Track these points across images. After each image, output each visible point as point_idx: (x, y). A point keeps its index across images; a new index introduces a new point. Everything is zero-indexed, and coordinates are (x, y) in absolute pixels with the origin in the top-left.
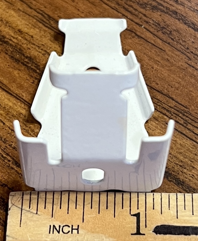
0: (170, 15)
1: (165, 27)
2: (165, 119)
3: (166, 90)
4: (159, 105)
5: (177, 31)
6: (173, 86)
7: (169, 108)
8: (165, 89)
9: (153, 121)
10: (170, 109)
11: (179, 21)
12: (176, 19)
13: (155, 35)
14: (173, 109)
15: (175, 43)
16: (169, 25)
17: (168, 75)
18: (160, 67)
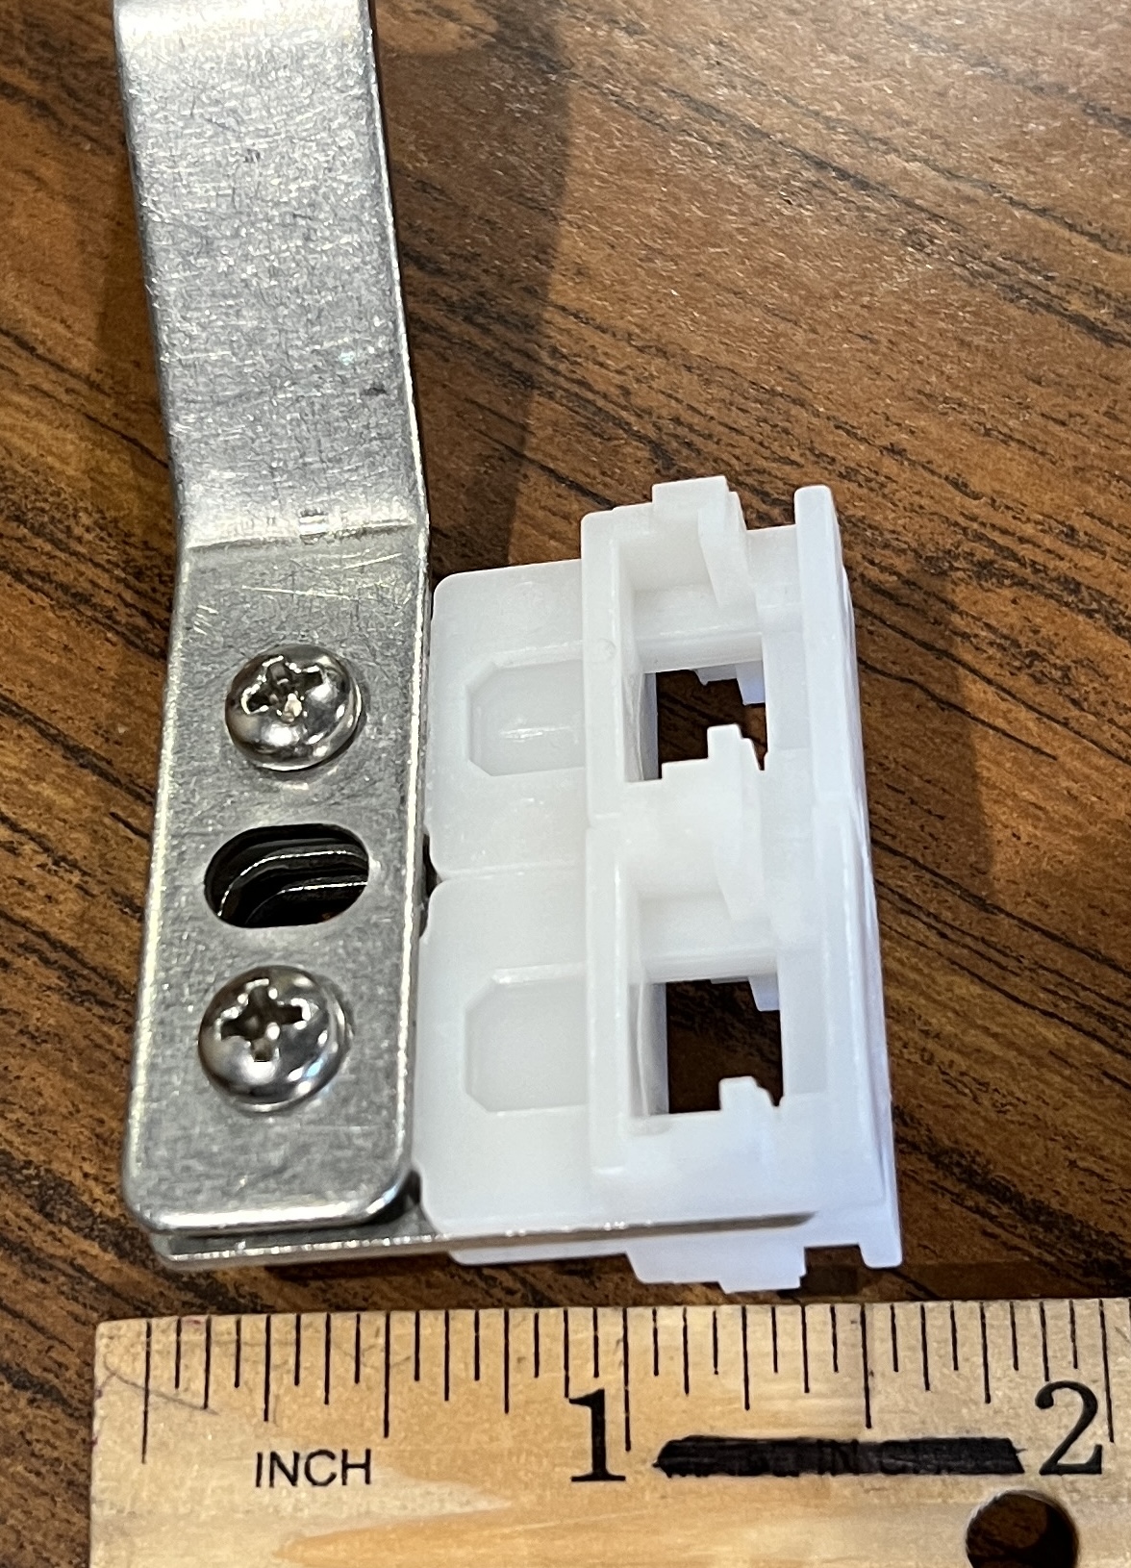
0: (1051, 596)
1: (1041, 651)
2: (1099, 1055)
3: (1083, 927)
4: (1065, 998)
5: (1089, 665)
6: (1108, 911)
7: (1107, 1005)
8: (1080, 924)
9: (1050, 1069)
10: (1111, 1010)
11: (1091, 617)
12: (1081, 611)
13: (1004, 690)
14: (1122, 1011)
15: (1091, 717)
16: (1056, 640)
17: (1082, 860)
18: (1044, 829)
